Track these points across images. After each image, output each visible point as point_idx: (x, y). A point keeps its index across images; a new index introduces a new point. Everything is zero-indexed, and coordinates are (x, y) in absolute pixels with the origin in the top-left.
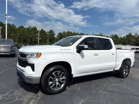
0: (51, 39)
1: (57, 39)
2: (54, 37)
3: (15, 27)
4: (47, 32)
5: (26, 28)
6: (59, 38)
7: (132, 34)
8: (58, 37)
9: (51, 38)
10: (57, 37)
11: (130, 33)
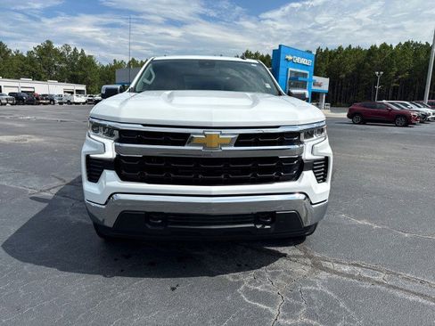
7: (56, 46)
11: (48, 42)
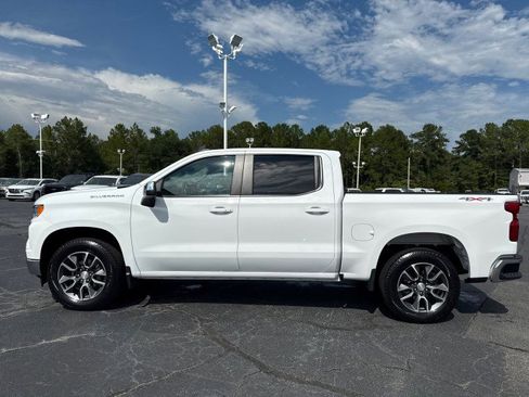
0: (428, 163)
1: (457, 158)
2: (443, 153)
3: (302, 134)
4: (413, 136)
5: (335, 131)
6: (465, 156)
8: (459, 152)
9: (428, 156)
10: (458, 150)
